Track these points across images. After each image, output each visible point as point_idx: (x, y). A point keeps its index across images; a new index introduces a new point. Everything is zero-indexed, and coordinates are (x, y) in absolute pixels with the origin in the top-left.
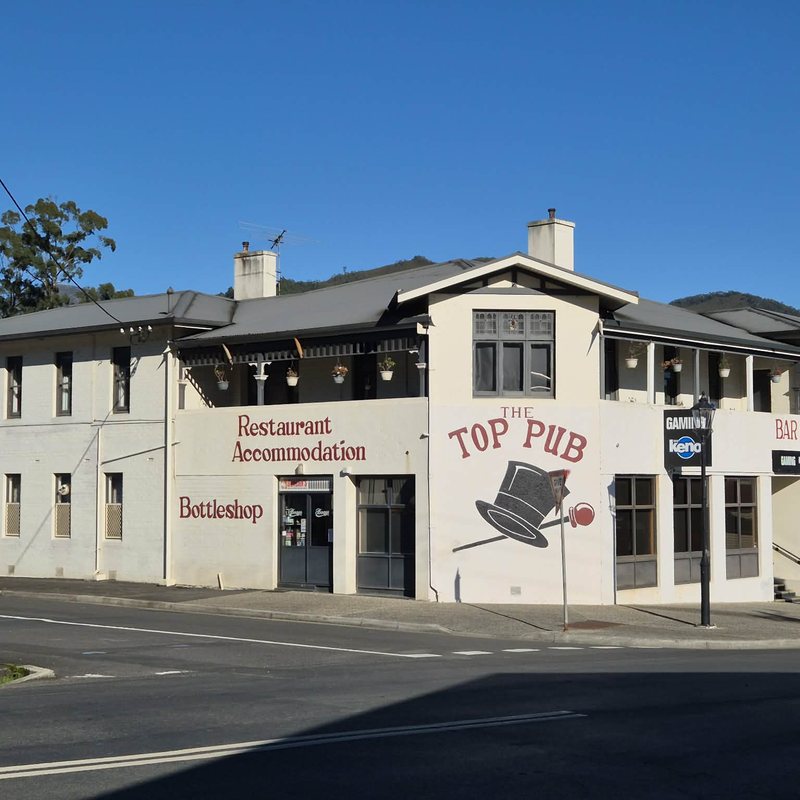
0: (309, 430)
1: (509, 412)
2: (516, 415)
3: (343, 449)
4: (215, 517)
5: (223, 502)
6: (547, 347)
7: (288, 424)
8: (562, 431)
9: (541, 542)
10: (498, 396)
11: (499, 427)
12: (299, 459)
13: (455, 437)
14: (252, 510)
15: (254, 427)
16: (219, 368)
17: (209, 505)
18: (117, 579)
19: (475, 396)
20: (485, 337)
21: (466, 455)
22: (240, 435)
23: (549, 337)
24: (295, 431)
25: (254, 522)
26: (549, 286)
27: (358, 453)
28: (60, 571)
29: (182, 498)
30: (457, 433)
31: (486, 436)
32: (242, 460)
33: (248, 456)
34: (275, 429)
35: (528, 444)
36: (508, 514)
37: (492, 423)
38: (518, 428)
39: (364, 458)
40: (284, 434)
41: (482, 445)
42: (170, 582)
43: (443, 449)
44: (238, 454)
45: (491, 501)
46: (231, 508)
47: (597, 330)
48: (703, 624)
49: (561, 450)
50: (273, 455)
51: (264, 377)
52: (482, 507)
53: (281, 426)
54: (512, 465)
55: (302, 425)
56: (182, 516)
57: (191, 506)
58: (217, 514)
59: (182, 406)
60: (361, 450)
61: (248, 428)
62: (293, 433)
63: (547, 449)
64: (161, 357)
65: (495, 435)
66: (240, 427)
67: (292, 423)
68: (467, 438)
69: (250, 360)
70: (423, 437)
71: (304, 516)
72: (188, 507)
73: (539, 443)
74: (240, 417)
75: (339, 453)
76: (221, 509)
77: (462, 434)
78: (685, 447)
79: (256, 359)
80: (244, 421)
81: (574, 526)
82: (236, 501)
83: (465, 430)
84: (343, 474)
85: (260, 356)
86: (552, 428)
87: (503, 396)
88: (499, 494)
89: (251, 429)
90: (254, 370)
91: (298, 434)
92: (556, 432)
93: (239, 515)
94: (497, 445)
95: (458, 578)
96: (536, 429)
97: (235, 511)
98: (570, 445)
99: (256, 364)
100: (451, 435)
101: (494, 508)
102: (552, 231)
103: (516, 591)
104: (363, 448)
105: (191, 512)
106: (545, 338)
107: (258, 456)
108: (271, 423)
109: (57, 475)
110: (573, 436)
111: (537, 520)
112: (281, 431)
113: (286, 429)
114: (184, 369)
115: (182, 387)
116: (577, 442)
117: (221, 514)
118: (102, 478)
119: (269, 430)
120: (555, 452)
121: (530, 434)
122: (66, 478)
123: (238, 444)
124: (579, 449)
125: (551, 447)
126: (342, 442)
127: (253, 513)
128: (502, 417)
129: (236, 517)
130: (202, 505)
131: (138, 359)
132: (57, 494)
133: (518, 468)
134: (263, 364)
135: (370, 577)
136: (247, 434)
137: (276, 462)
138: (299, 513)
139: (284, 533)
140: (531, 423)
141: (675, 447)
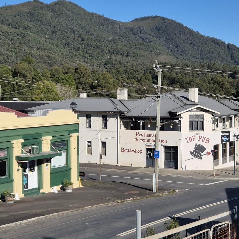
1: (196, 134)
5: (132, 149)
6: (202, 121)
8: (205, 138)
9: (201, 158)
10: (193, 131)
11: (194, 137)
12: (151, 142)
14: (140, 151)
16: (131, 122)
17: (129, 150)
18: (105, 164)
19: (190, 131)
20: (191, 120)
21: (188, 142)
22: (137, 136)
23: (203, 120)
24: (150, 136)
26: (203, 110)
27: (165, 141)
28: (89, 162)
29: (122, 148)
30: (186, 138)
31: (191, 139)
33: (138, 140)
35: (199, 140)
36: (195, 153)
37: (193, 136)
38: (197, 137)
41: (191, 141)
42: (119, 165)
43: (184, 142)
44: (136, 140)
47: (212, 118)
48: (234, 174)
49: (205, 141)
50: (145, 140)
51: (142, 124)
52: (191, 152)
54: (196, 144)
55: (152, 135)
56: (122, 151)
58: (131, 151)
59: (121, 129)
61: (139, 135)
64: (116, 118)
65: (193, 139)
66: (137, 134)
68: (188, 139)
69: (138, 120)
70: (180, 139)
71: (152, 153)
73: (201, 140)
75: (161, 141)
78: (225, 139)
79: (140, 121)
80: (137, 133)
81: (207, 155)
82: (136, 149)
83: (188, 138)
84: (161, 145)
85: (141, 120)
86: (203, 137)
87: (194, 131)
88: (194, 150)
90: (140, 123)
92: (204, 138)
94: (193, 141)
95: (186, 166)
96: (201, 137)
97: (135, 151)
98: (207, 140)
101: (193, 152)
102: (194, 90)
103: (197, 168)
105: (124, 151)
106: (202, 120)
107: (141, 140)
108: (144, 134)
109: (87, 141)
110: (207, 138)
111: (200, 154)
113: (148, 135)
114: (121, 121)
115: (121, 125)
116: (208, 140)
118: (100, 143)
119: (144, 135)
120: (204, 142)
121: (199, 138)
122: (90, 142)
123: (136, 138)
124: (208, 141)
126: (161, 139)
127: (140, 152)
130: (127, 149)
131: (109, 118)
132: (87, 145)
133: (197, 145)
134: (142, 122)
135: (166, 165)
137: (145, 142)
138: (151, 152)
139: (147, 156)
140: (200, 136)
141: (223, 138)
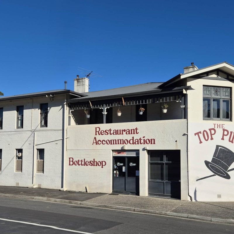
0: (128, 133)
1: (216, 126)
2: (219, 127)
3: (144, 140)
4: (84, 165)
5: (88, 159)
6: (228, 101)
7: (118, 130)
9: (228, 177)
10: (211, 120)
11: (213, 132)
12: (123, 144)
13: (197, 135)
14: (101, 163)
15: (102, 132)
16: (86, 110)
17: (82, 161)
18: (42, 187)
19: (204, 119)
20: (207, 96)
21: (201, 142)
22: (96, 134)
23: (230, 98)
24: (121, 133)
25: (102, 167)
26: (230, 78)
27: (152, 141)
28: (18, 184)
29: (70, 158)
31: (208, 135)
32: (97, 144)
33: (99, 142)
34: (112, 132)
35: (223, 139)
36: (217, 166)
37: (210, 130)
38: (219, 132)
39: (154, 143)
40: (116, 134)
41: (207, 138)
42: (65, 189)
43: (193, 140)
44: (95, 142)
45: (210, 161)
46: (92, 162)
50: (111, 142)
51: (106, 113)
52: (207, 163)
53: (115, 131)
54: (217, 146)
55: (125, 131)
56: (70, 165)
57: (74, 161)
58: (85, 164)
59: (69, 124)
60: (153, 140)
61: (100, 132)
62: (120, 134)
63: (230, 141)
64: (61, 107)
65: (211, 135)
66: (96, 132)
67: (120, 130)
68: (201, 135)
69: (100, 106)
70: (184, 135)
71: (124, 165)
72: (72, 161)
73: (227, 138)
74: (96, 128)
75: (142, 141)
76: (87, 162)
77: (200, 134)
79: (103, 106)
80: (98, 130)
82: (94, 159)
83: (200, 132)
84: (144, 149)
85: (105, 105)
86: (231, 133)
87: (213, 120)
88: (213, 158)
89: (101, 132)
90: (102, 110)
91: (122, 134)
92: (233, 134)
93: (95, 165)
94: (212, 139)
95: (195, 191)
96: (226, 133)
97: (93, 163)
99: (103, 108)
100: (195, 134)
101: (211, 163)
103: (219, 196)
104: (154, 140)
105: (74, 163)
106: (228, 98)
107: (104, 142)
108: (110, 130)
109: (17, 149)
111: (226, 168)
112: (115, 133)
113: (117, 132)
114: (71, 111)
115: (69, 117)
117: (87, 164)
118: (36, 151)
119: (109, 133)
120: (232, 142)
121: (224, 135)
122: (20, 151)
123: (95, 138)
125: (231, 140)
126: (144, 137)
127: (102, 164)
128: (214, 128)
129: (94, 165)
130: (79, 161)
131: (50, 108)
132: (17, 156)
133: (219, 148)
134: (106, 108)
135: (153, 190)
136: (99, 134)
137: (113, 145)
138: (122, 164)
139: (115, 172)
140: (224, 130)
